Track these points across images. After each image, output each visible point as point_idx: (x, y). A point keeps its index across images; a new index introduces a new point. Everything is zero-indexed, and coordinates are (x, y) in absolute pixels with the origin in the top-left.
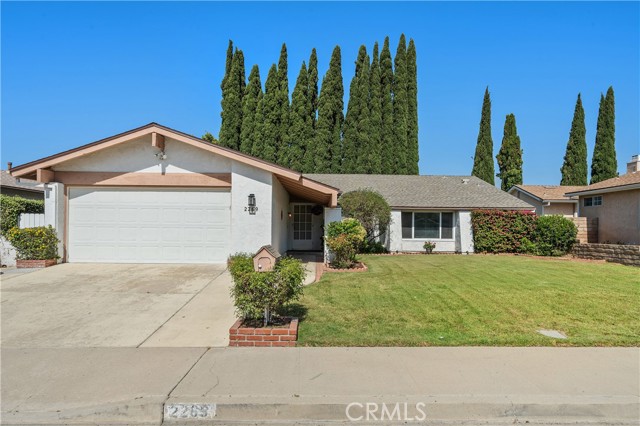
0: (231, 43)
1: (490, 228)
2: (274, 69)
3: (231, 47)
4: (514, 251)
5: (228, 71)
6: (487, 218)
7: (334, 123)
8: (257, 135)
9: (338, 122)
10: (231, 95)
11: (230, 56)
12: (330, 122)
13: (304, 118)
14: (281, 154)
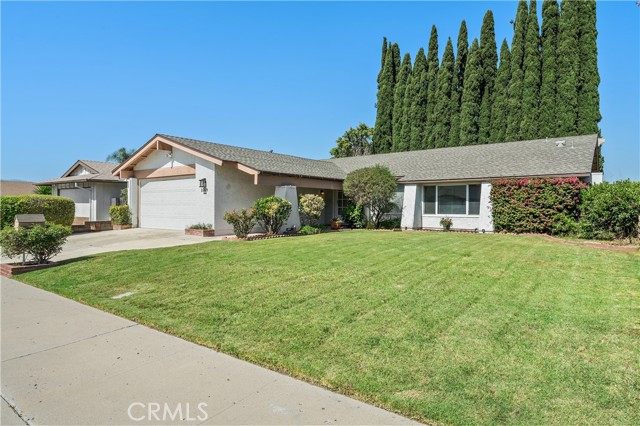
0: (385, 39)
1: (507, 202)
2: (421, 52)
3: (385, 43)
4: (545, 231)
5: (383, 65)
6: (504, 189)
7: (482, 94)
8: (405, 118)
9: (486, 91)
10: (384, 86)
11: (385, 51)
12: (476, 93)
13: (449, 95)
14: (426, 133)
